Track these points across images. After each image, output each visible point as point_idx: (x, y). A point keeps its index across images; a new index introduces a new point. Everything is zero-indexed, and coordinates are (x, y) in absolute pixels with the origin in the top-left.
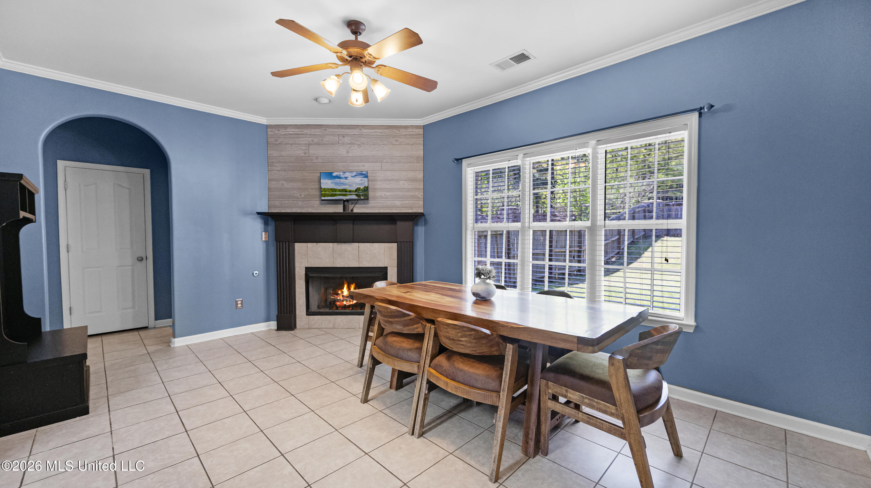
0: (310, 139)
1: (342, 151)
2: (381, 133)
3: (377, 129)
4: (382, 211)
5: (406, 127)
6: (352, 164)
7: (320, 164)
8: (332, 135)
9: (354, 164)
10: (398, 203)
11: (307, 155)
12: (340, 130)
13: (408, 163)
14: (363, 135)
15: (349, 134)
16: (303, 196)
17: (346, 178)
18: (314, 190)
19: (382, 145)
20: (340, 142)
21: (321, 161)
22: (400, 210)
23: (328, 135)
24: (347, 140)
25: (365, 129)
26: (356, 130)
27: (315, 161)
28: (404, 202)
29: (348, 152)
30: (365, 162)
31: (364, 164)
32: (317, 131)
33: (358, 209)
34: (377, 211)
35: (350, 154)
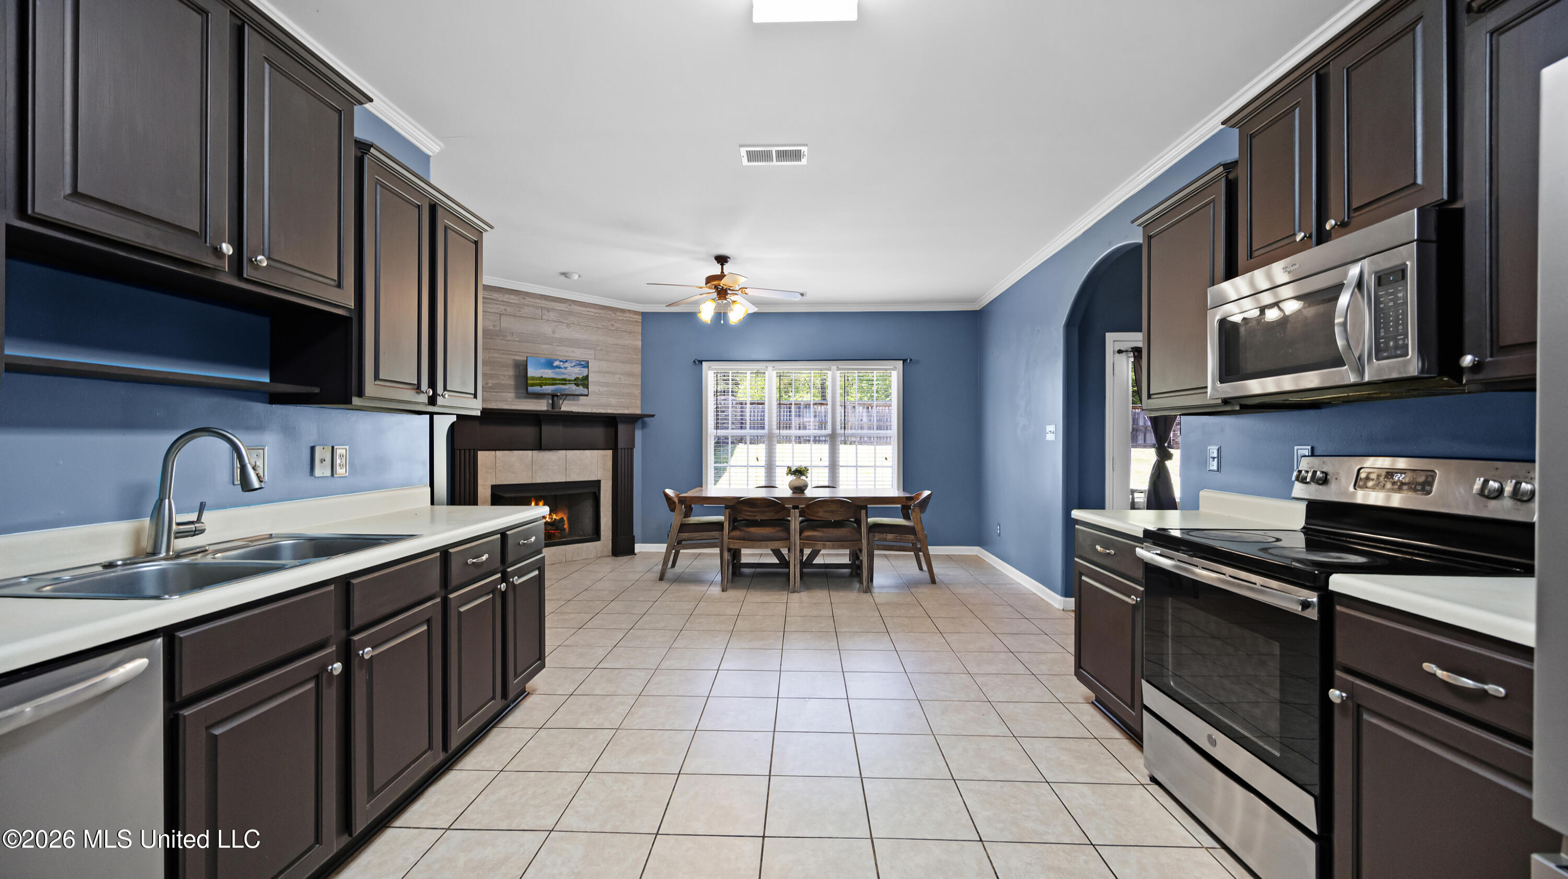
0: (501, 307)
1: (547, 329)
2: (595, 313)
3: (590, 308)
4: (595, 411)
5: (623, 311)
6: (559, 348)
7: (517, 343)
8: (532, 306)
9: (562, 348)
10: (613, 401)
11: (498, 328)
12: (543, 302)
13: (625, 354)
14: (572, 312)
15: (556, 308)
16: (490, 385)
17: (566, 368)
18: (507, 378)
19: (596, 329)
20: (544, 317)
21: (517, 339)
22: (616, 410)
23: (528, 305)
24: (552, 315)
25: (576, 305)
26: (564, 305)
27: (509, 338)
28: (620, 400)
29: (553, 332)
30: (575, 347)
31: (574, 349)
32: (513, 299)
33: (567, 406)
34: (589, 411)
35: (557, 335)
